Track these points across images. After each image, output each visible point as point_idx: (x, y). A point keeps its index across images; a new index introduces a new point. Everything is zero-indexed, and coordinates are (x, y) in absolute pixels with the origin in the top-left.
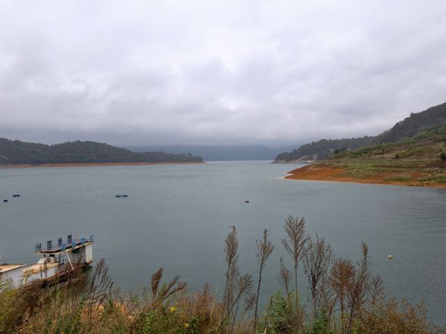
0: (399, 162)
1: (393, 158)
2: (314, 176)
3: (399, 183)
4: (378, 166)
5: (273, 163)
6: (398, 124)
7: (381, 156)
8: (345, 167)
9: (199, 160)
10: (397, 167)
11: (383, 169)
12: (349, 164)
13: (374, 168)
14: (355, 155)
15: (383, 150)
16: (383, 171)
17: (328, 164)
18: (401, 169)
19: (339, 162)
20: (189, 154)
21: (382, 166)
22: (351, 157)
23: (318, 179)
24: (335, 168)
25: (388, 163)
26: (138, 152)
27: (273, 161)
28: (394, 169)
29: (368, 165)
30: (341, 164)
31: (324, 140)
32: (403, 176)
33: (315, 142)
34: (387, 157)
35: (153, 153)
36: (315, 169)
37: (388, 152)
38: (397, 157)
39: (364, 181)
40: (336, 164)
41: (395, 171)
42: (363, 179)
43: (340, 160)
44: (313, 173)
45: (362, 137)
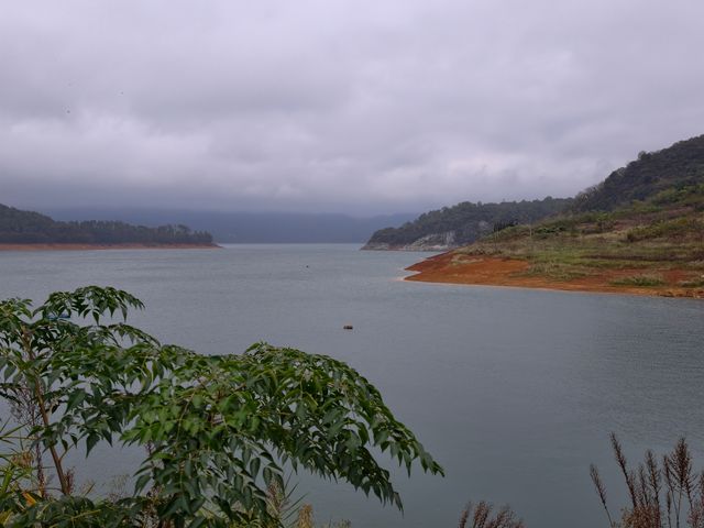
0: (635, 249)
1: (621, 241)
2: (467, 276)
3: (642, 291)
4: (596, 257)
5: (364, 248)
6: (614, 174)
7: (598, 236)
8: (529, 257)
9: (205, 240)
10: (634, 258)
11: (607, 262)
12: (536, 251)
13: (587, 261)
14: (542, 235)
15: (600, 225)
16: (607, 266)
17: (491, 251)
18: (646, 263)
19: (514, 248)
20: (180, 226)
21: (603, 257)
22: (538, 238)
23: (476, 283)
24: (508, 258)
25: (615, 251)
26: (67, 221)
27: (363, 245)
28: (628, 262)
29: (576, 253)
30: (519, 252)
31: (467, 203)
32: (649, 276)
33: (450, 207)
34: (611, 239)
35: (100, 223)
36: (465, 261)
37: (609, 229)
38: (631, 239)
39: (572, 286)
40: (508, 252)
41: (631, 267)
42: (570, 281)
43: (514, 243)
44: (463, 270)
45: (541, 199)
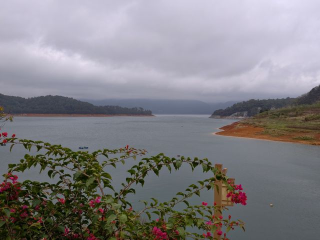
0: (307, 124)
1: (303, 121)
2: (239, 133)
3: (304, 142)
4: (290, 127)
5: (210, 117)
7: (294, 118)
8: (264, 126)
10: (305, 128)
11: (294, 129)
12: (268, 124)
13: (286, 129)
14: (275, 116)
15: (297, 113)
16: (294, 131)
17: (251, 123)
18: (308, 130)
19: (260, 122)
21: (293, 127)
22: (271, 118)
23: (242, 136)
24: (257, 127)
25: (298, 125)
28: (302, 130)
29: (283, 125)
30: (262, 124)
31: (253, 100)
32: (308, 136)
33: (246, 101)
34: (300, 119)
36: (241, 127)
37: (301, 115)
38: (306, 120)
39: (278, 139)
40: (257, 124)
41: (303, 132)
42: (278, 137)
43: (262, 119)
44: (239, 130)
